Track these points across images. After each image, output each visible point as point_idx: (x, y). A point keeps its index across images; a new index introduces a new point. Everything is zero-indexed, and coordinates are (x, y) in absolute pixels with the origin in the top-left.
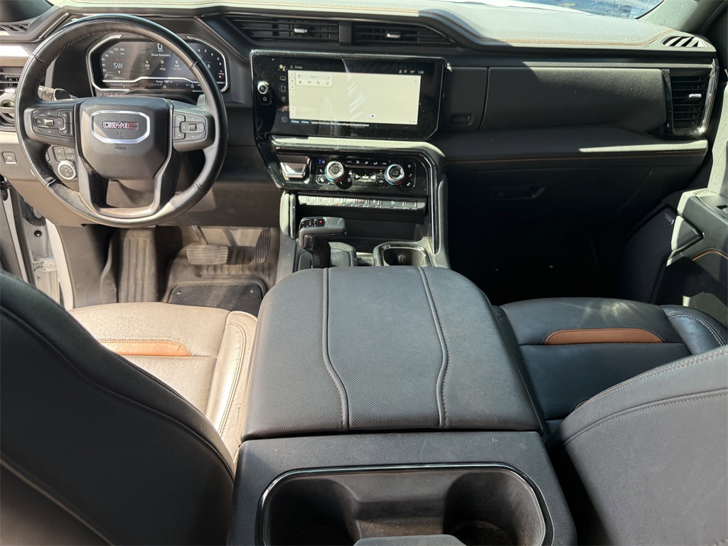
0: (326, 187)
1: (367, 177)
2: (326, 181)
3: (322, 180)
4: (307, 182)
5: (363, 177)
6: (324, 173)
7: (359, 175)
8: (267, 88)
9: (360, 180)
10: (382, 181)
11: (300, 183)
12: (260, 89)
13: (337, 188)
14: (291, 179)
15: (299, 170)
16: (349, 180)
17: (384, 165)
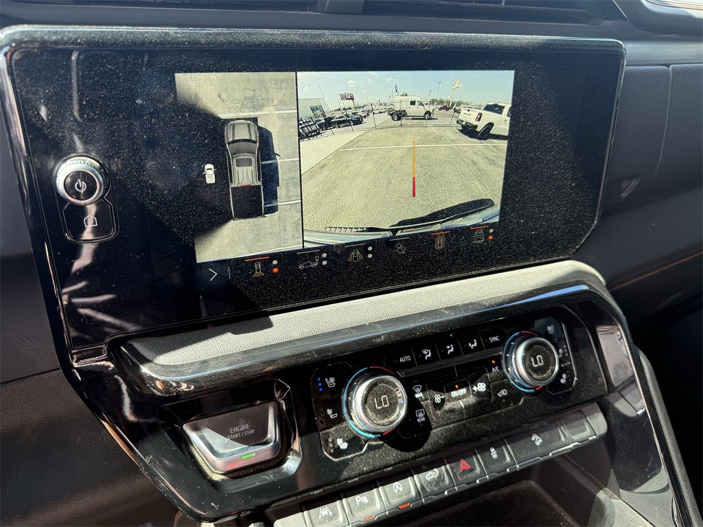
0: (361, 463)
1: (463, 391)
2: (355, 442)
3: (344, 446)
4: (292, 464)
5: (454, 394)
6: (341, 420)
7: (440, 390)
8: (99, 179)
9: (448, 406)
10: (503, 393)
11: (269, 476)
12: (69, 188)
13: (392, 455)
14: (235, 474)
15: (257, 438)
16: (421, 418)
17: (496, 344)
